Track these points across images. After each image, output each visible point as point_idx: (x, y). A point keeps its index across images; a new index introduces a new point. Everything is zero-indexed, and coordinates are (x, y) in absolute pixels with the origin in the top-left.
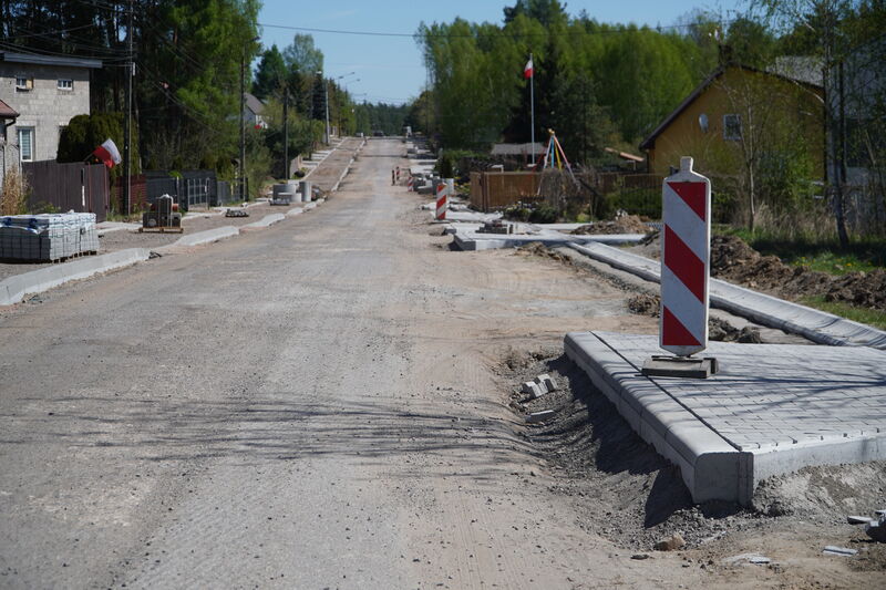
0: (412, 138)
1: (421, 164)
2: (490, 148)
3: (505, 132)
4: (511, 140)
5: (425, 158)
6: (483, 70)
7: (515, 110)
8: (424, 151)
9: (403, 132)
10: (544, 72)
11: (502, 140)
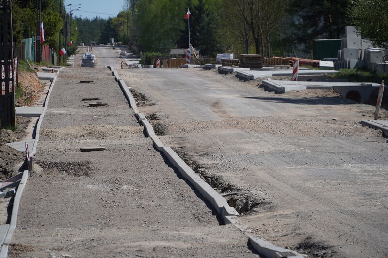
0: (119, 46)
1: (130, 61)
2: (169, 51)
3: (178, 42)
4: (180, 47)
5: (132, 58)
6: (164, 7)
7: (182, 31)
8: (129, 54)
9: (110, 42)
10: (197, 12)
11: (176, 47)
